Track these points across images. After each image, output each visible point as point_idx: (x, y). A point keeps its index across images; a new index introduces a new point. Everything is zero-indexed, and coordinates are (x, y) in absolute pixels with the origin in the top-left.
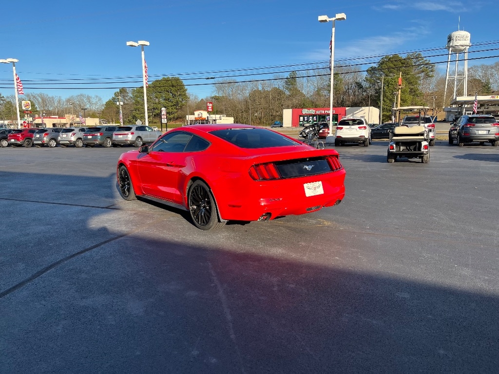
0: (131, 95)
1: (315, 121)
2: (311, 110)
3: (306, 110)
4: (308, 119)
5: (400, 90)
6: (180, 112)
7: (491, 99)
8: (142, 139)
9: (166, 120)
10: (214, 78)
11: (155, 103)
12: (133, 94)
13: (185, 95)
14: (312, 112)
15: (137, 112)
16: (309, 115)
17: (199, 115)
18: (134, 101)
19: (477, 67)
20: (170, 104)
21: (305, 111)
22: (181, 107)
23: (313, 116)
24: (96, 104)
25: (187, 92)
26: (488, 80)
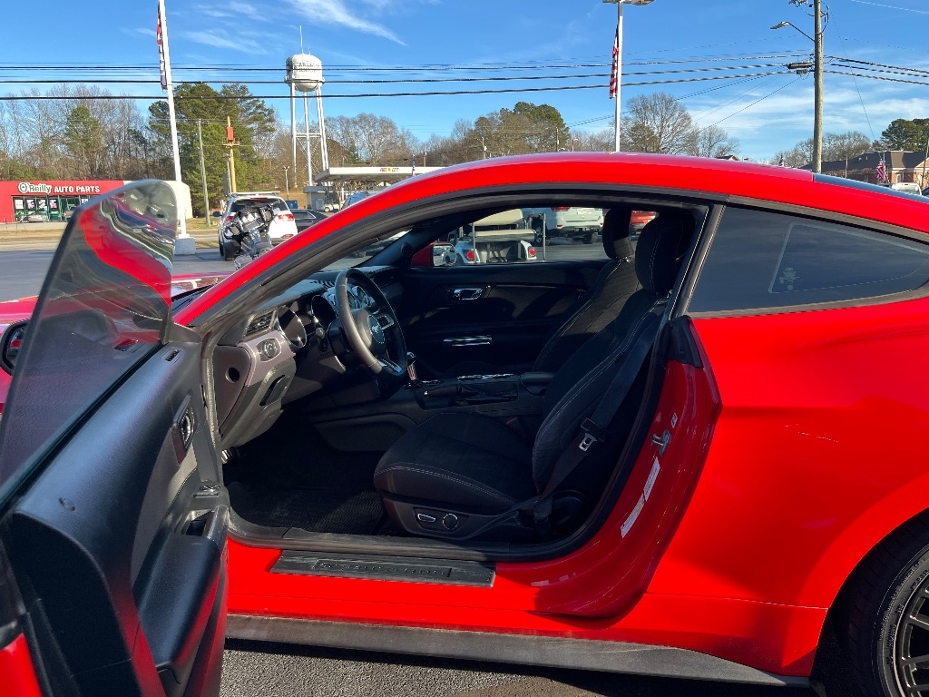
1: (54, 209)
2: (40, 185)
3: (28, 184)
4: (36, 203)
5: (232, 151)
7: (381, 172)
14: (43, 188)
16: (37, 197)
19: (334, 119)
21: (25, 187)
23: (47, 198)
26: (353, 142)
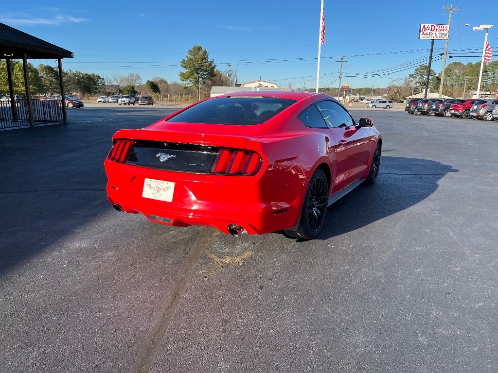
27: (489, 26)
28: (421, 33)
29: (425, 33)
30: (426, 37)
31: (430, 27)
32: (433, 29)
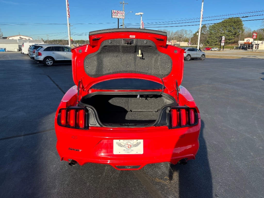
0: (208, 29)
6: (236, 39)
8: (190, 56)
9: (224, 44)
10: (248, 17)
11: (222, 34)
12: (209, 28)
13: (242, 28)
15: (210, 39)
17: (247, 41)
18: (209, 33)
20: (231, 34)
22: (238, 35)
24: (189, 34)
25: (243, 26)
27: (142, 13)
28: (113, 14)
29: (115, 15)
30: (115, 17)
31: (116, 12)
32: (118, 13)
